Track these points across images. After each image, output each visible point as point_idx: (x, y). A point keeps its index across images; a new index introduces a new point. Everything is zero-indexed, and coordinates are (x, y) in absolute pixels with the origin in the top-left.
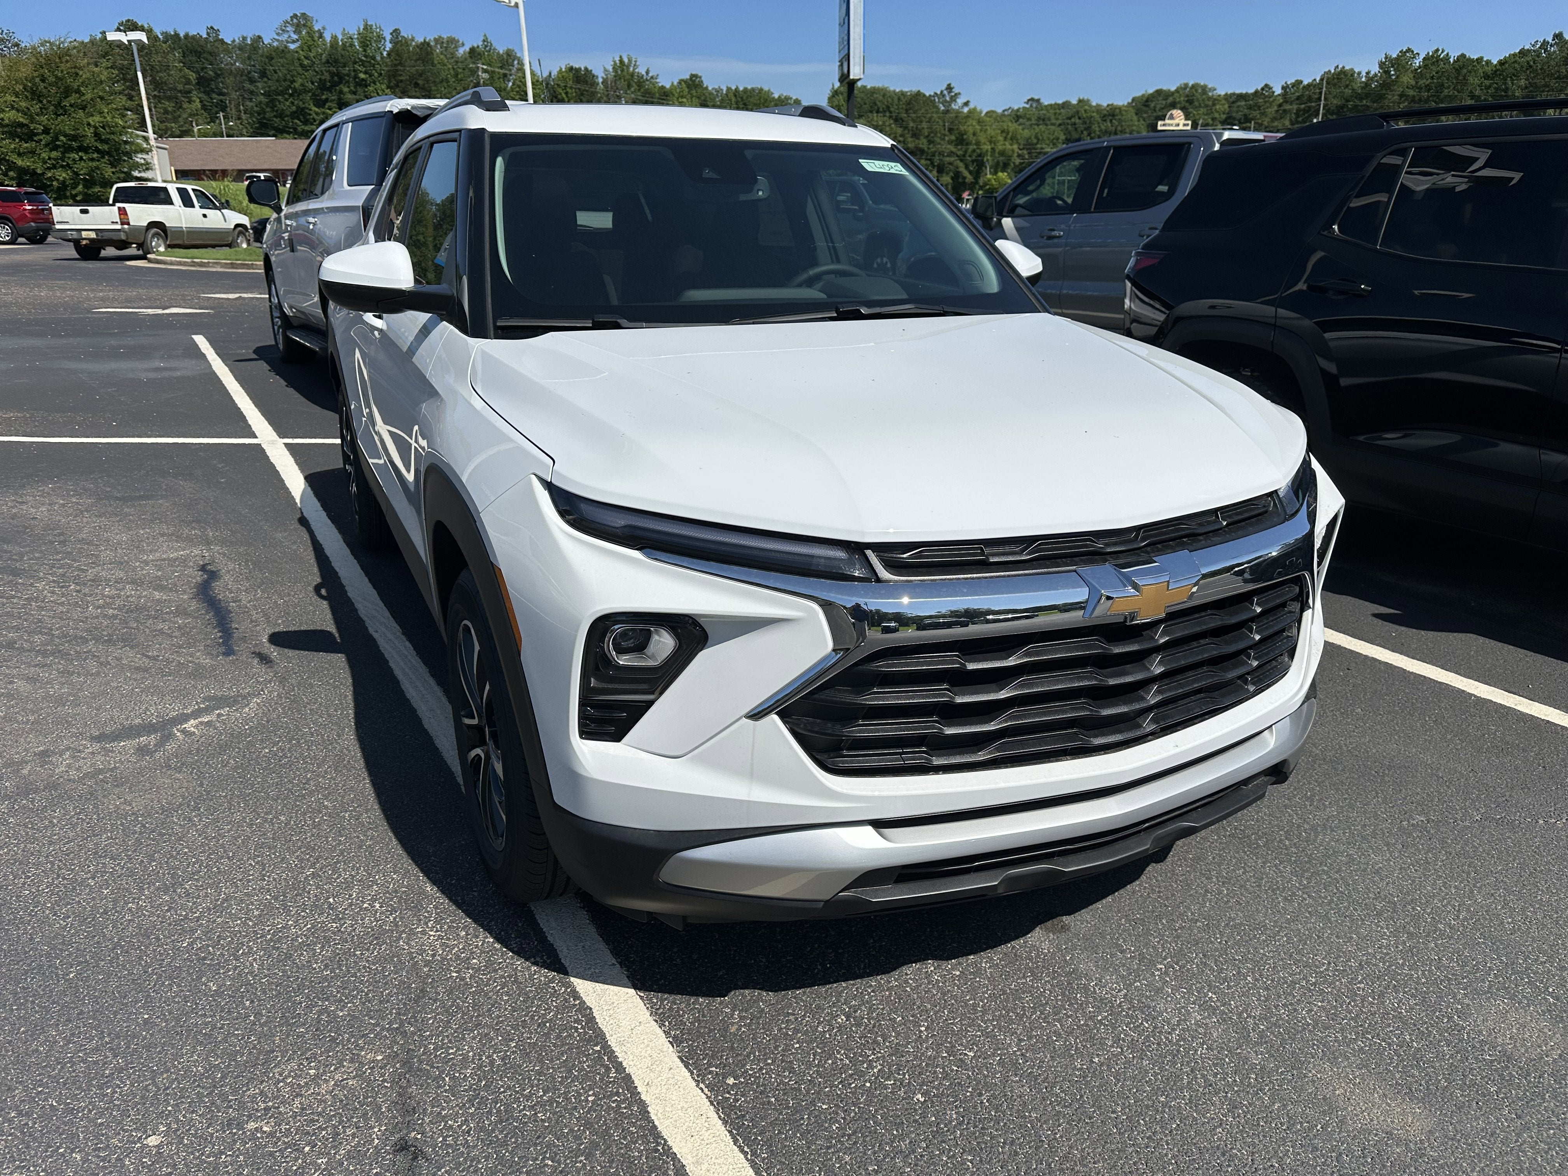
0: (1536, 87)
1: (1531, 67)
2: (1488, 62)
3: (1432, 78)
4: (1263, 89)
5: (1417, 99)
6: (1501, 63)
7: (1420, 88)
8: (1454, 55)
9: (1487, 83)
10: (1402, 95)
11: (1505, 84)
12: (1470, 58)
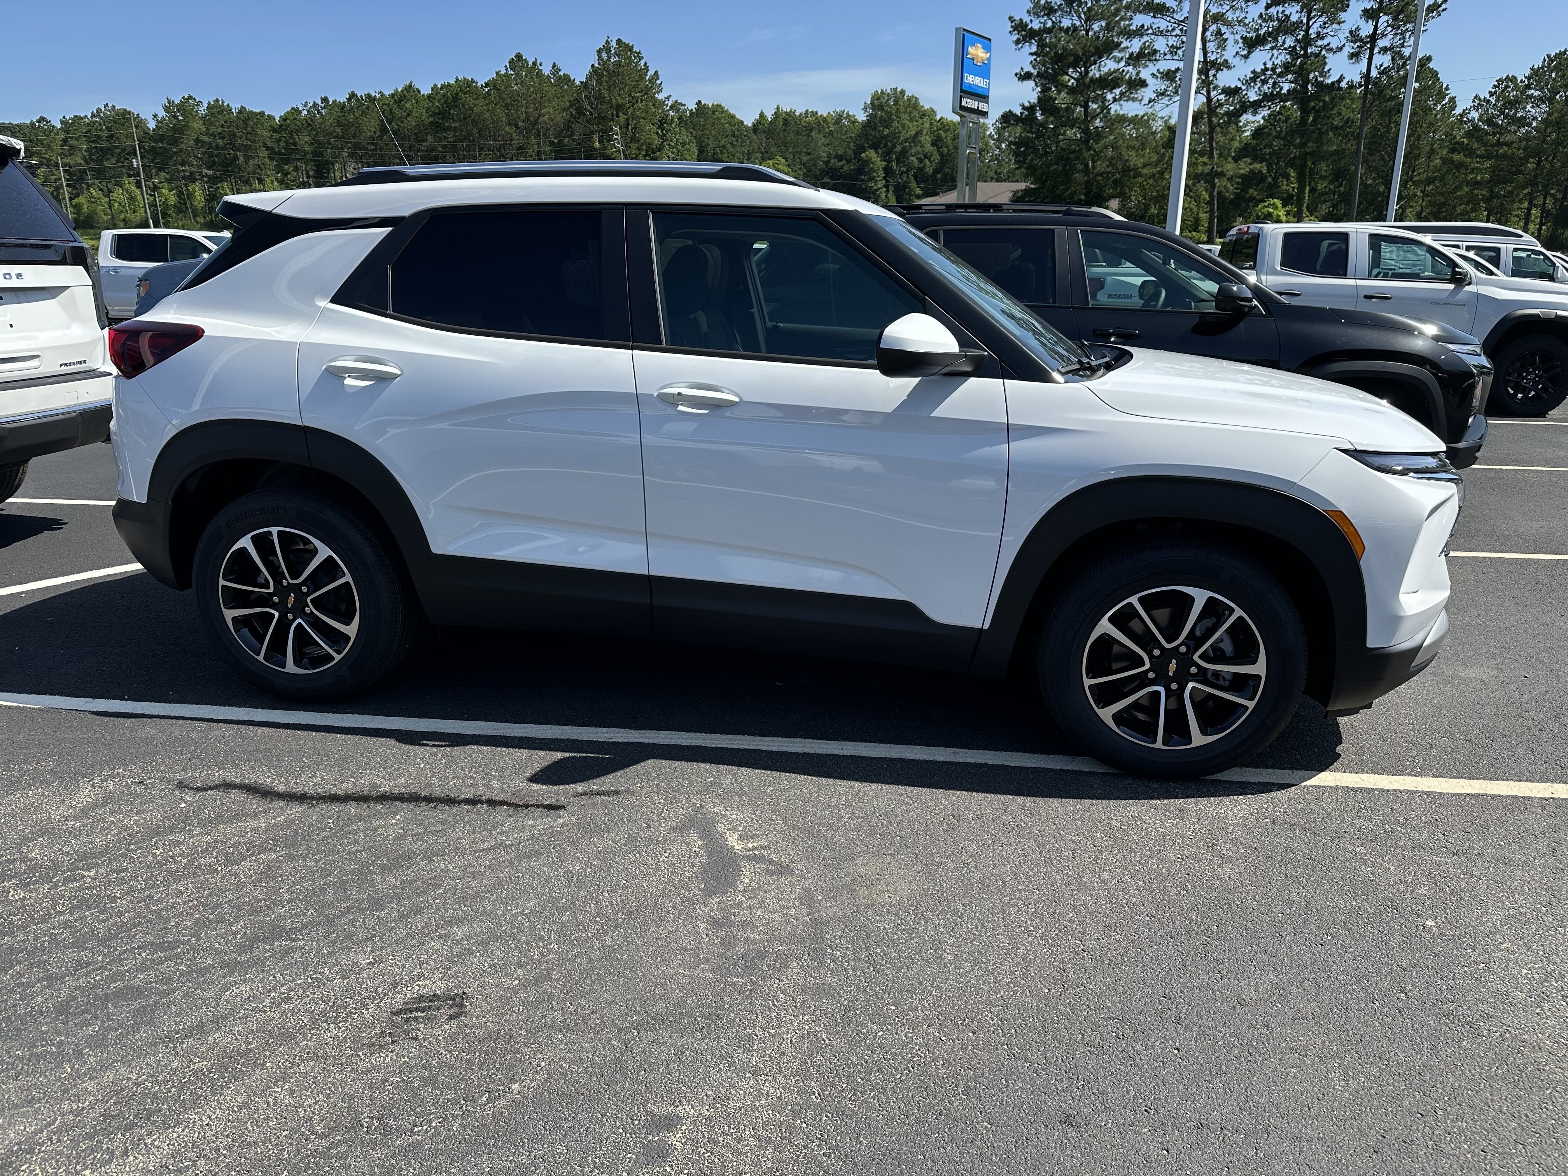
0: (320, 144)
1: (310, 125)
2: (271, 117)
3: (222, 126)
4: (39, 121)
5: (214, 145)
6: (284, 119)
7: (213, 135)
8: (235, 107)
9: (277, 136)
10: (197, 141)
11: (292, 138)
12: (251, 112)
